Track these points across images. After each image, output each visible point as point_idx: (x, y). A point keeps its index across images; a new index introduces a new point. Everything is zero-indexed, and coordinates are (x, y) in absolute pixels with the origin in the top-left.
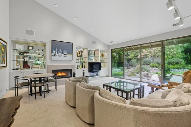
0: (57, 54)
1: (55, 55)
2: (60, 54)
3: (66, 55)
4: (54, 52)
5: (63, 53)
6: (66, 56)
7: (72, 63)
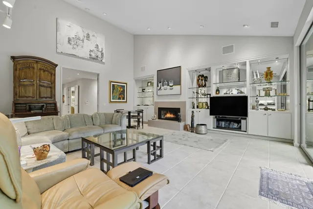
0: (162, 88)
1: (160, 89)
2: (165, 86)
3: (172, 86)
4: (159, 85)
5: (168, 85)
6: (172, 89)
7: (181, 99)
